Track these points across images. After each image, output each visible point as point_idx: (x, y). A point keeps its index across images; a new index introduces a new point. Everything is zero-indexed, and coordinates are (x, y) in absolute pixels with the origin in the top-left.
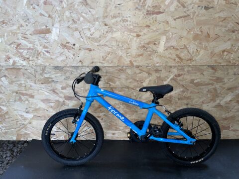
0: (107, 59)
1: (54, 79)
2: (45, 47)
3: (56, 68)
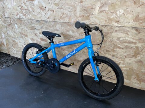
0: (62, 17)
1: (36, 28)
2: (32, 9)
3: (37, 21)
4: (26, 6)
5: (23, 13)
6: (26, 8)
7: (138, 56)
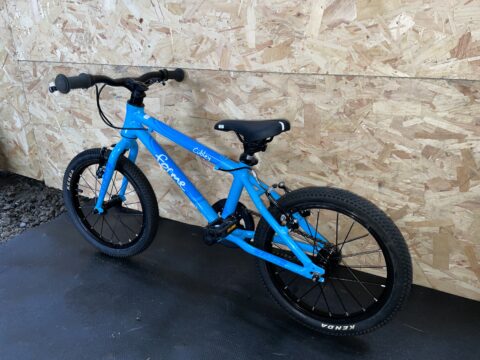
2: (99, 27)
3: (118, 68)
4: (79, 18)
5: (69, 45)
6: (79, 24)
7: (472, 182)
